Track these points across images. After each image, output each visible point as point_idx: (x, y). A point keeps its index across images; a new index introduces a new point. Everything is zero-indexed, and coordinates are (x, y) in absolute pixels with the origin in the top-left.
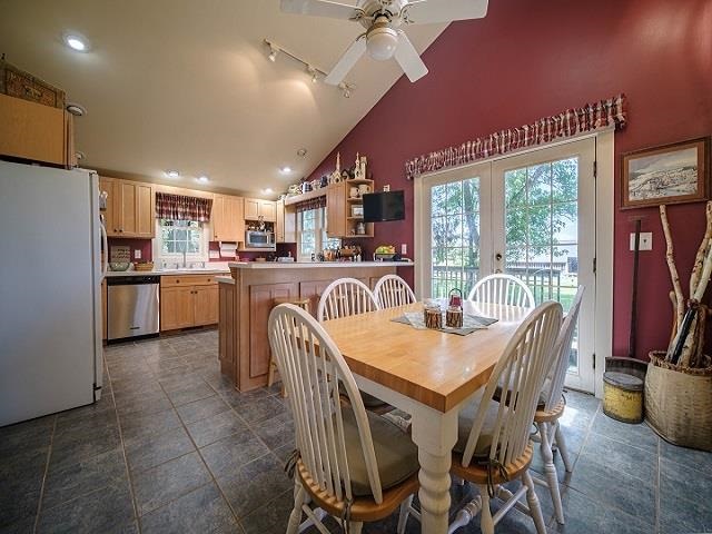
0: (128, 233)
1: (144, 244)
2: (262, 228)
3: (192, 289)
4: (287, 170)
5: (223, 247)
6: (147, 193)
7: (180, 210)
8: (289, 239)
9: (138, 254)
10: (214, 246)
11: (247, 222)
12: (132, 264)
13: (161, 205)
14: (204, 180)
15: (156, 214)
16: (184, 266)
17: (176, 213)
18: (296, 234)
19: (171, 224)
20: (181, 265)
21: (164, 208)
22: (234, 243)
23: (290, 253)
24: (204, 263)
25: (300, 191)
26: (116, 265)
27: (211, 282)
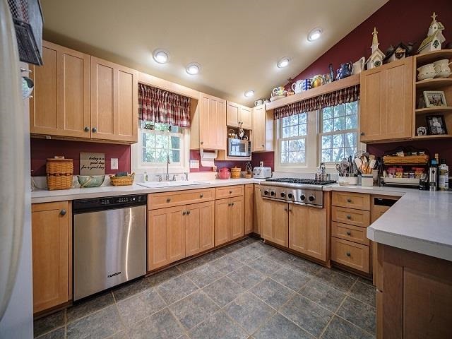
0: (103, 134)
1: (120, 150)
2: (242, 135)
3: (184, 209)
5: (205, 156)
7: (162, 110)
8: (269, 148)
9: (115, 164)
10: (195, 154)
11: (229, 128)
12: (107, 177)
14: (193, 73)
15: (137, 115)
16: (167, 178)
17: (158, 114)
18: (274, 142)
19: (151, 127)
20: (163, 177)
21: (145, 107)
22: (213, 151)
23: (262, 162)
24: (186, 174)
25: (292, 91)
26: (87, 178)
27: (203, 199)
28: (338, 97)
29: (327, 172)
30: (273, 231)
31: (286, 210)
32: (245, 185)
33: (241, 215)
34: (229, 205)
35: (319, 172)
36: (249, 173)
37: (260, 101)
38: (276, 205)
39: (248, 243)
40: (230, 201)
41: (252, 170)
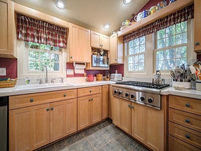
2: (102, 53)
3: (48, 106)
5: (76, 67)
7: (43, 36)
8: (120, 61)
9: (2, 72)
10: (70, 65)
11: (93, 49)
17: (40, 38)
18: (123, 58)
19: (36, 47)
20: (44, 81)
21: (29, 32)
22: (84, 64)
23: (116, 71)
24: (62, 79)
25: (135, 21)
27: (66, 98)
28: (170, 20)
29: (162, 77)
30: (121, 120)
31: (129, 106)
32: (102, 86)
33: (99, 107)
34: (89, 100)
35: (155, 78)
36: (107, 78)
37: (115, 32)
38: (123, 102)
39: (104, 126)
40: (90, 98)
41: (110, 76)
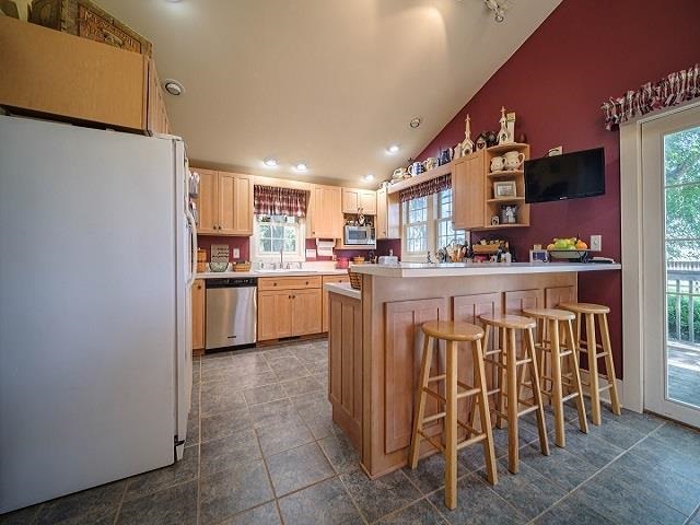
0: (227, 230)
1: (241, 241)
2: (362, 221)
3: (290, 293)
4: (394, 149)
5: (321, 245)
6: (244, 186)
7: (277, 204)
8: (393, 234)
9: (236, 253)
10: (311, 244)
11: (346, 215)
12: (230, 265)
13: (259, 199)
14: (302, 169)
15: (254, 209)
16: (281, 266)
17: (272, 208)
18: (400, 228)
19: (268, 220)
20: (278, 265)
21: (262, 202)
22: (332, 240)
23: (391, 251)
24: (300, 263)
25: (409, 174)
26: (215, 265)
27: (309, 286)
41: (378, 259)
